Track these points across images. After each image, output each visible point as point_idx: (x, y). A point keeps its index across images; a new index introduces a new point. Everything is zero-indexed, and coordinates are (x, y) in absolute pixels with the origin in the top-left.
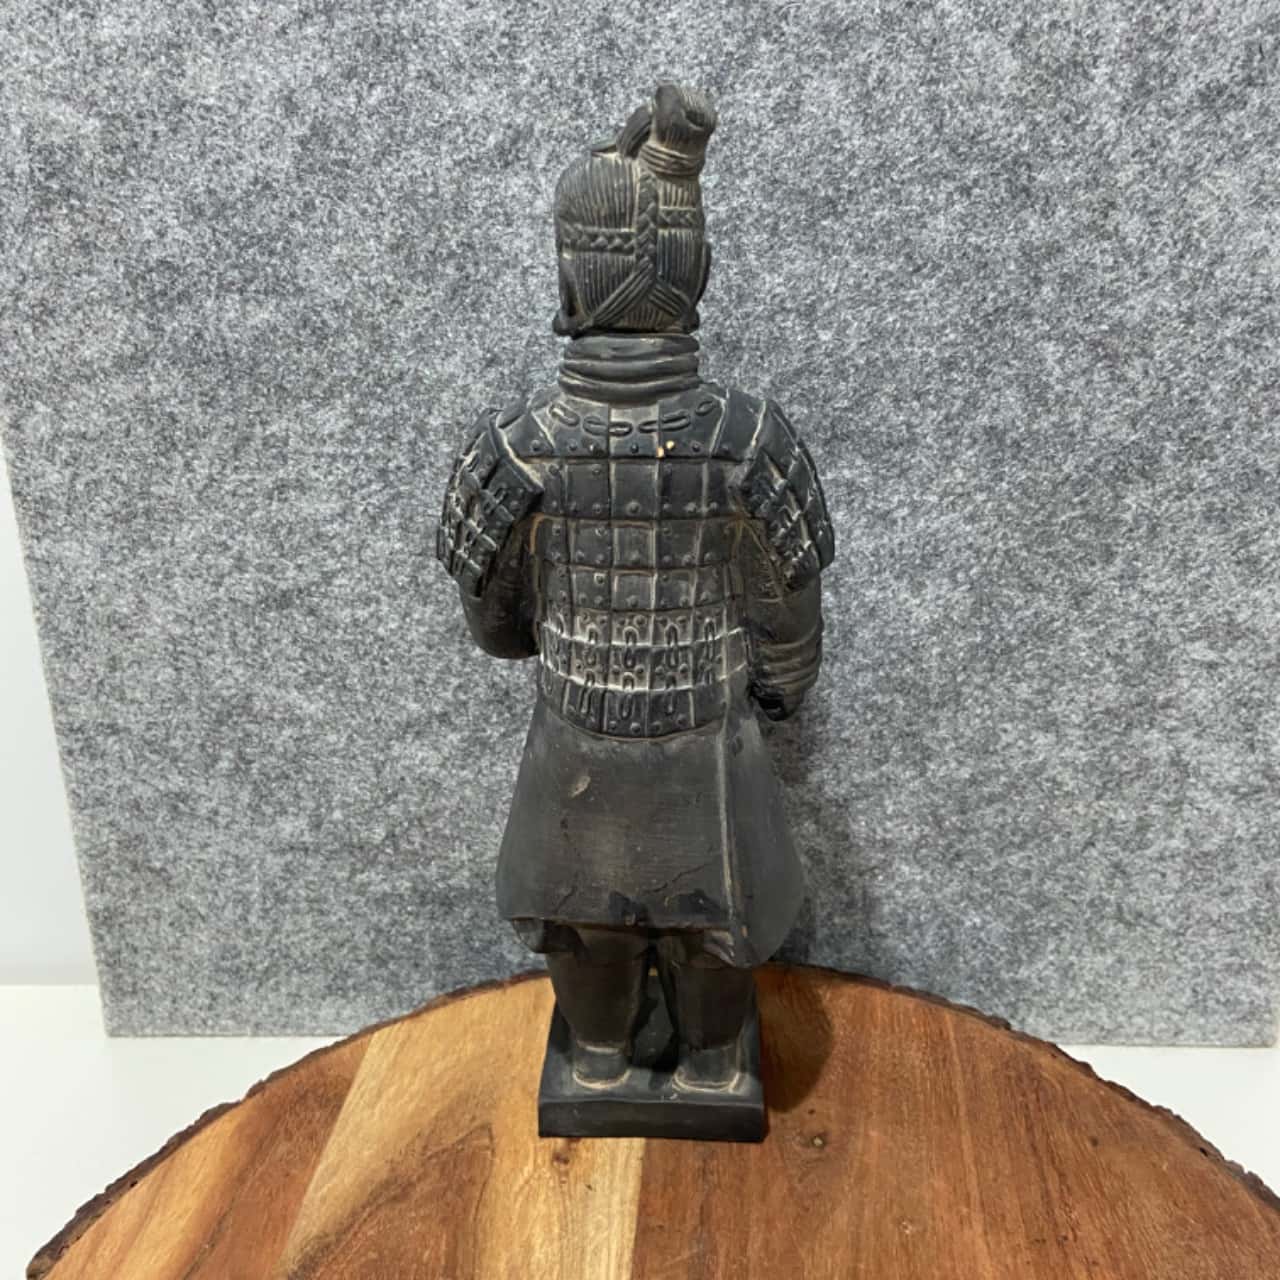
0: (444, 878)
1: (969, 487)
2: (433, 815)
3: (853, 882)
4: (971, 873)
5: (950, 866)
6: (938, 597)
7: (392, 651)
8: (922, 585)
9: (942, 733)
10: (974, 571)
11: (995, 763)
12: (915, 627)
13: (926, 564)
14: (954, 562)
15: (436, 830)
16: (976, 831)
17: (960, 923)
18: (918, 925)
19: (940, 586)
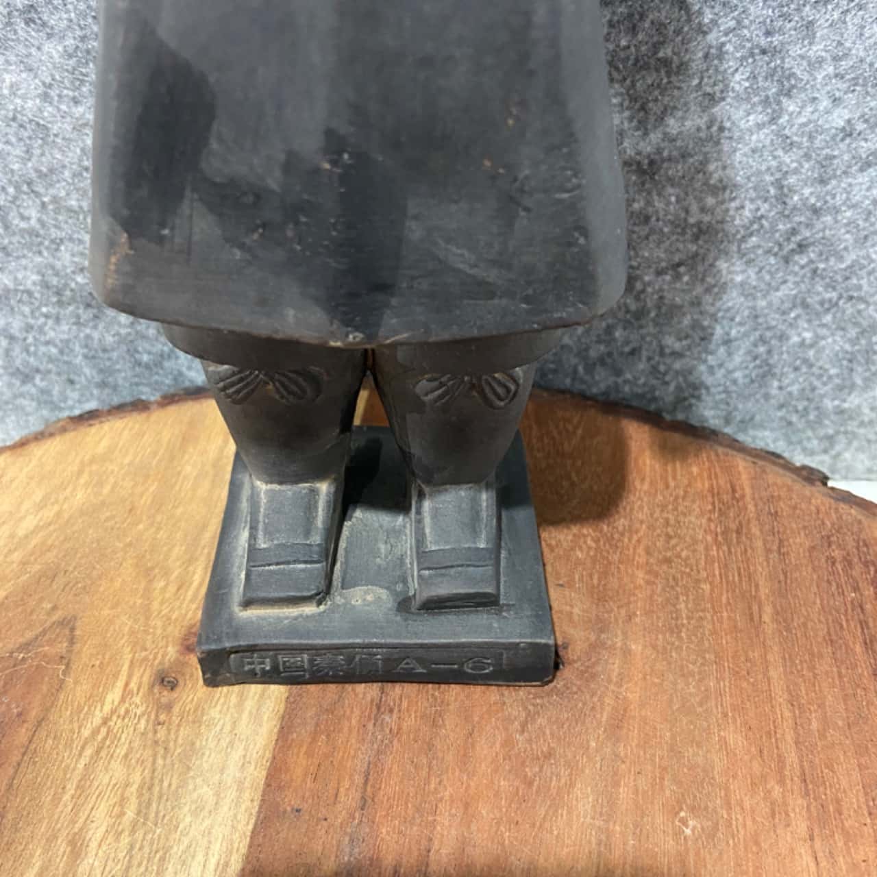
3: (646, 285)
4: (815, 271)
5: (787, 260)
9: (817, 50)
15: (55, 200)
17: (783, 337)
18: (727, 342)
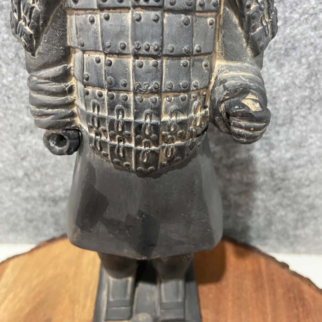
0: (52, 192)
1: (317, 10)
2: (44, 166)
6: (290, 71)
7: (12, 92)
8: (282, 65)
10: (311, 58)
11: (304, 151)
12: (275, 87)
13: (287, 54)
14: (301, 53)
16: (289, 180)
19: (292, 66)
